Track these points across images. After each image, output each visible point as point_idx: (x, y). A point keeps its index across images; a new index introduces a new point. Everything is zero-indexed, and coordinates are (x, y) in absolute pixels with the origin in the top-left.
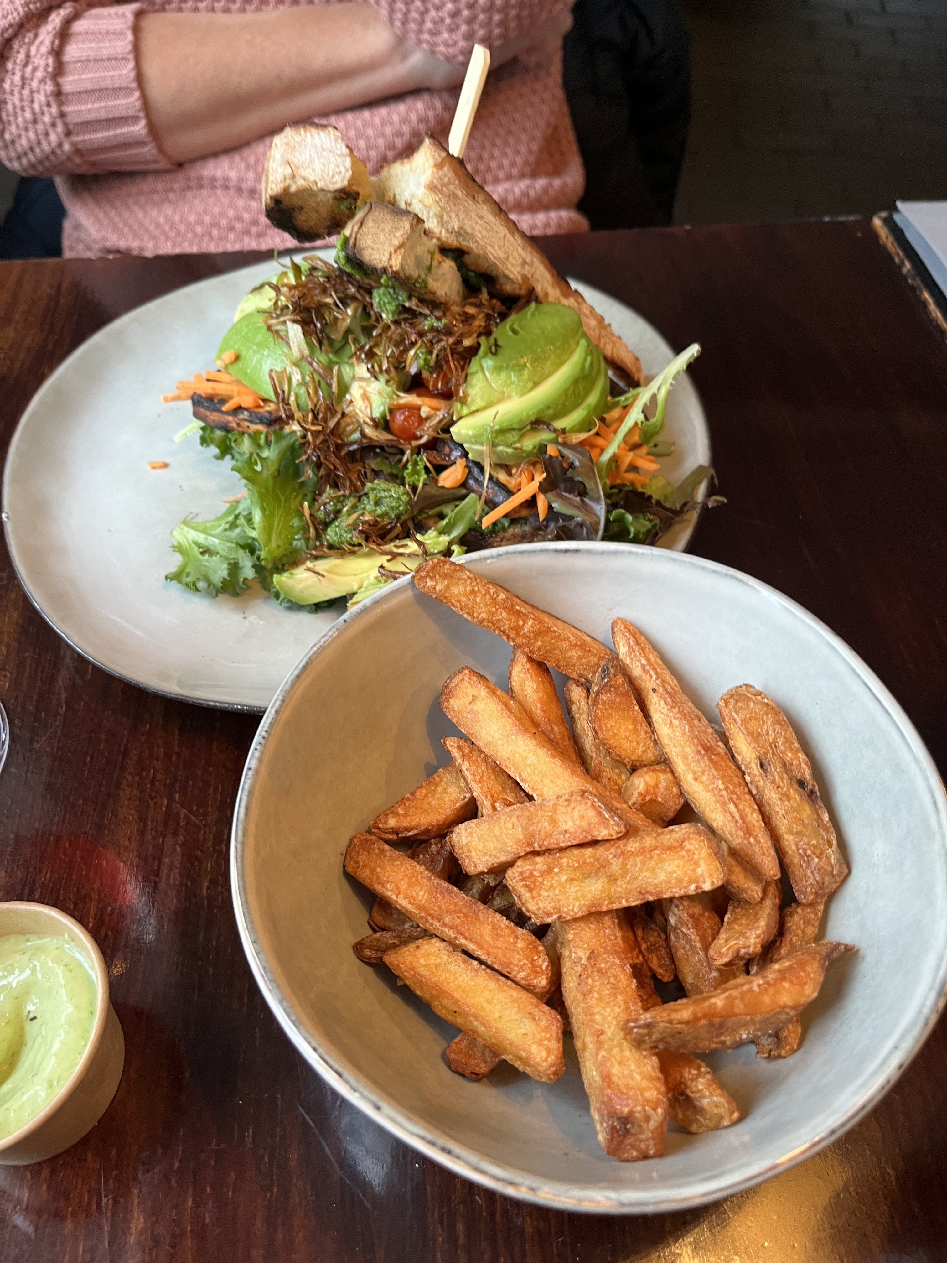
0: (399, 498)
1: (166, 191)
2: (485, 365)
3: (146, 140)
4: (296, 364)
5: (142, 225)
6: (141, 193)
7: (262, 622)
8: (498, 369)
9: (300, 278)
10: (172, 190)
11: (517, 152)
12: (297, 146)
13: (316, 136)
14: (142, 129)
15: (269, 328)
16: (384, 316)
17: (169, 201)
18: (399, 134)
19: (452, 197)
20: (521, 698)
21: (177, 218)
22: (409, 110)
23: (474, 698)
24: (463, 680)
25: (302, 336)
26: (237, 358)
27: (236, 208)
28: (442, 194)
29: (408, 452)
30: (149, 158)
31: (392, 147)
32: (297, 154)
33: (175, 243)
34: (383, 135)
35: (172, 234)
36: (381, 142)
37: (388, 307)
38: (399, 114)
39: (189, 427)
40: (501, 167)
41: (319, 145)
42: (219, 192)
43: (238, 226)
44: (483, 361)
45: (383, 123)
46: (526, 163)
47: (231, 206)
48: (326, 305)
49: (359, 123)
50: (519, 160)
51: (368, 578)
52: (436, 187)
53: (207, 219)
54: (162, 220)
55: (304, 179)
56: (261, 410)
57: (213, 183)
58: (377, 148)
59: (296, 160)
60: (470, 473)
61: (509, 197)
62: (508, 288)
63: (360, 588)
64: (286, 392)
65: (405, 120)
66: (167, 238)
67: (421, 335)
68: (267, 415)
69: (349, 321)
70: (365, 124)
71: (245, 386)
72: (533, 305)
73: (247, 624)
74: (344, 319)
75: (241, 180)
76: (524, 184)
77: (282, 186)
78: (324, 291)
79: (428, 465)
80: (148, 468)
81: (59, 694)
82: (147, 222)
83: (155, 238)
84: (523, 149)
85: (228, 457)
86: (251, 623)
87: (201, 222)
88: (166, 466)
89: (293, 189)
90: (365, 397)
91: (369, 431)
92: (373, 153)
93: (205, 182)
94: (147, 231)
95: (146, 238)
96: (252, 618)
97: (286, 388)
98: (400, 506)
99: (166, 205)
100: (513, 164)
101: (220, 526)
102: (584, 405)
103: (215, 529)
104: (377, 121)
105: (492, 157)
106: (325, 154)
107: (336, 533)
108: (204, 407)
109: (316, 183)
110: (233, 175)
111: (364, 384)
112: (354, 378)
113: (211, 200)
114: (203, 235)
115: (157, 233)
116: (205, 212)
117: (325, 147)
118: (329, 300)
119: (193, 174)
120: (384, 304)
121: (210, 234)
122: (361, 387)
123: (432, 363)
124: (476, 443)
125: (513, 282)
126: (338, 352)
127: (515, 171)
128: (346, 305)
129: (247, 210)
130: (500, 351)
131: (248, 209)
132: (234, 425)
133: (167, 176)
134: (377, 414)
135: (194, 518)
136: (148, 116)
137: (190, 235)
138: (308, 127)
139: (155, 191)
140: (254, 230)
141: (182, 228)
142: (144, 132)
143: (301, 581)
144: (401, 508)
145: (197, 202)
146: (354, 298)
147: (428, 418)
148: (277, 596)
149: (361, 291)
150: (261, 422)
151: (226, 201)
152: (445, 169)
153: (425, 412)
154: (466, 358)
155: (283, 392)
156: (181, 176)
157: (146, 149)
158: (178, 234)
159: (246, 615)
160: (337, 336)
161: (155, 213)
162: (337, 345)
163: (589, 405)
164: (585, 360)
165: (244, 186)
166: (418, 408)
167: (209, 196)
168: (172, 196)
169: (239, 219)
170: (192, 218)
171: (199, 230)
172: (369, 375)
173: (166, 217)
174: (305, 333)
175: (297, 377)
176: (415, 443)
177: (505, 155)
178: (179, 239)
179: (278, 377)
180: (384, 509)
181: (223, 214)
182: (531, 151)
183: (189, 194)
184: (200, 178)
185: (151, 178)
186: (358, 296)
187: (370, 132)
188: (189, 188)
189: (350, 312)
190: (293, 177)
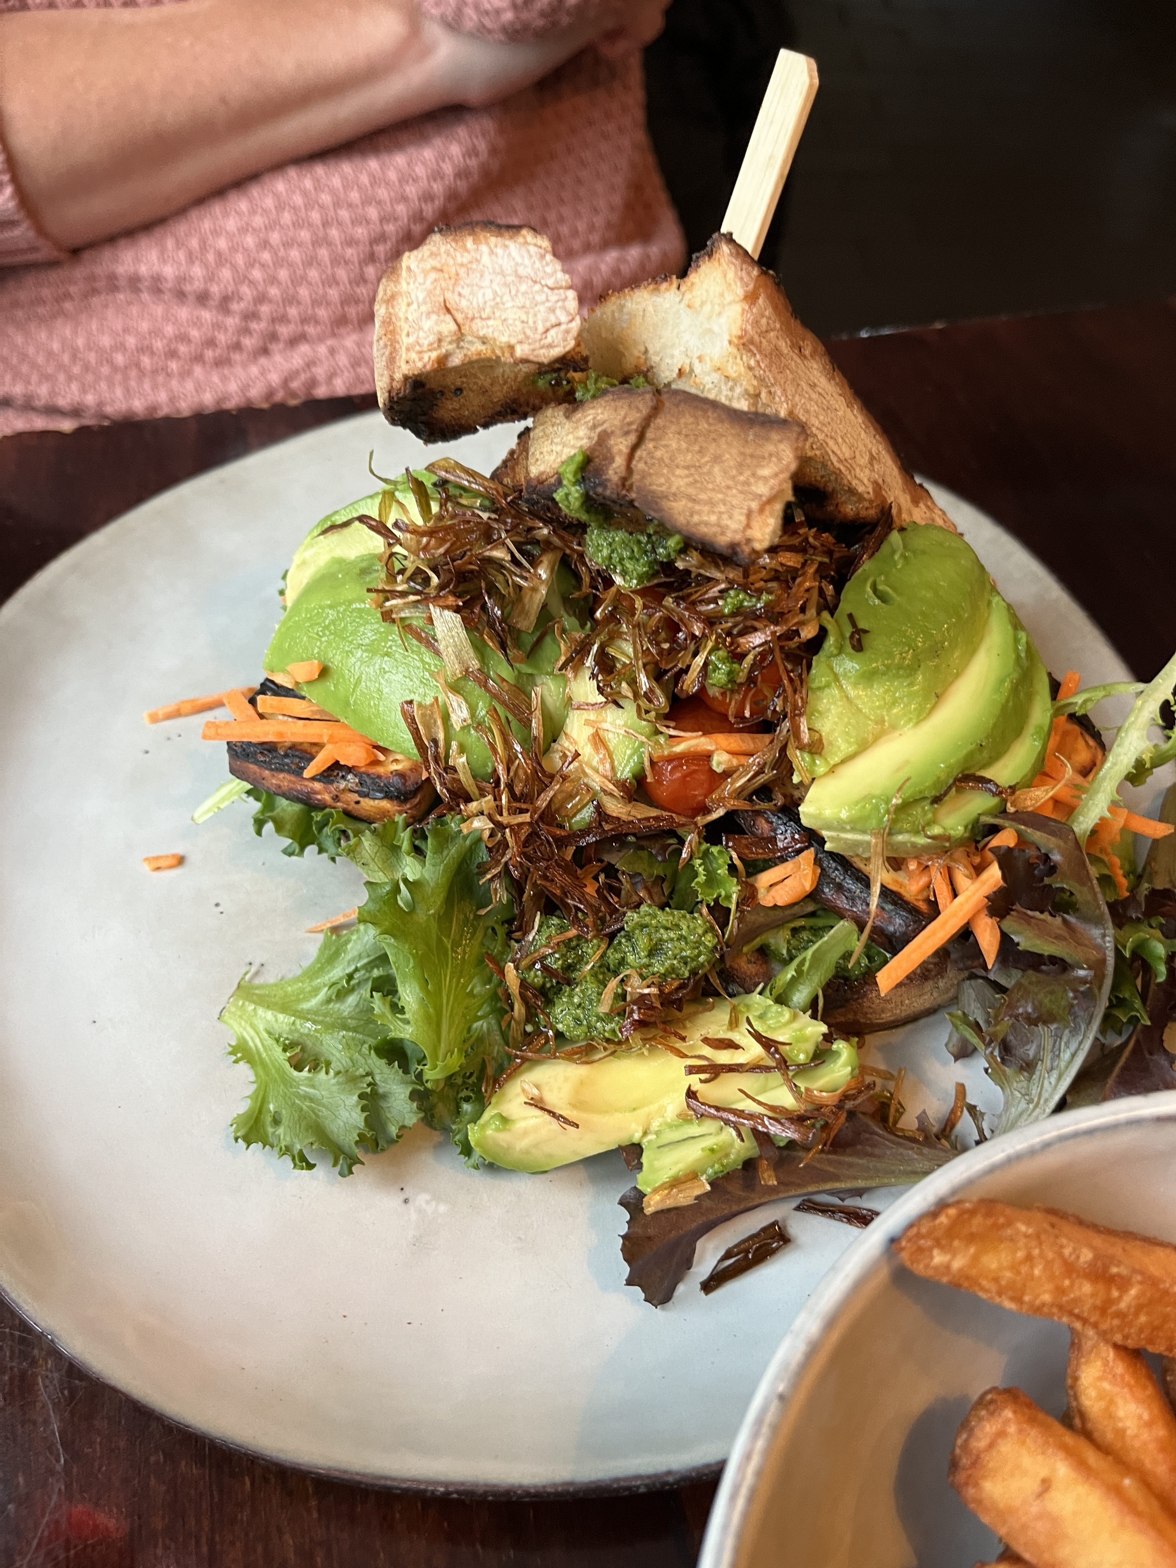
0: (699, 943)
1: (58, 300)
2: (839, 670)
3: (16, 217)
4: (455, 688)
5: (24, 357)
6: (15, 304)
7: (442, 1208)
8: (869, 677)
9: (429, 506)
10: (67, 296)
11: (596, 211)
12: (462, 271)
13: (500, 251)
14: (8, 200)
15: (387, 616)
16: (618, 580)
17: (65, 315)
18: (428, 197)
19: (774, 355)
20: (1110, 1436)
21: (80, 342)
22: (441, 157)
23: (1046, 1485)
24: (1001, 1434)
25: (463, 634)
26: (324, 672)
27: (176, 322)
28: (760, 352)
29: (691, 838)
30: (24, 245)
31: (418, 217)
32: (465, 291)
33: (83, 385)
34: (404, 199)
35: (76, 370)
36: (401, 209)
37: (629, 565)
38: (424, 163)
39: (224, 791)
40: (575, 233)
41: (508, 270)
42: (145, 296)
43: (183, 349)
44: (835, 662)
45: (403, 180)
46: (609, 225)
47: (166, 318)
48: (498, 565)
49: (364, 179)
50: (599, 221)
51: (661, 1111)
52: (752, 342)
53: (131, 341)
54: (56, 346)
55: (484, 340)
56: (381, 770)
57: (134, 282)
58: (396, 219)
59: (464, 303)
60: (824, 874)
61: (595, 279)
62: (849, 509)
63: (645, 1133)
64: (441, 743)
65: (436, 175)
66: (70, 378)
67: (711, 621)
68: (396, 780)
69: (544, 591)
70: (374, 181)
71: (345, 726)
72: (895, 537)
73: (414, 1216)
74: (534, 590)
75: (182, 279)
76: (611, 256)
77: (434, 355)
78: (487, 536)
79: (737, 862)
80: (146, 868)
81: (47, 1422)
82: (31, 351)
83: (46, 378)
84: (602, 204)
85: (312, 849)
86: (420, 1211)
87: (121, 347)
88: (181, 861)
89: (456, 361)
90: (598, 740)
91: (615, 808)
92: (390, 228)
93: (122, 283)
94: (34, 365)
95: (34, 378)
96: (421, 1199)
97: (441, 736)
98: (699, 955)
99: (59, 322)
100: (591, 228)
101: (316, 991)
102: (1030, 729)
103: (306, 999)
104: (392, 175)
105: (561, 219)
106: (523, 288)
107: (577, 1019)
108: (257, 762)
109: (512, 348)
110: (169, 271)
111: (592, 716)
112: (568, 702)
113: (134, 310)
114: (126, 368)
115: (50, 370)
116: (126, 330)
117: (521, 270)
118: (499, 554)
119: (100, 270)
120: (622, 559)
121: (138, 365)
122: (587, 722)
123: (742, 677)
124: (853, 830)
125: (860, 498)
126: (533, 653)
127: (595, 238)
128: (534, 562)
129: (195, 324)
130: (867, 640)
131: (197, 323)
132: (327, 797)
133: (54, 275)
134: (625, 772)
135: (257, 973)
136: (15, 180)
137: (105, 370)
138: (482, 235)
139: (41, 301)
140: (209, 354)
141: (92, 357)
142: (11, 204)
143: (526, 1133)
144: (702, 959)
145: (110, 313)
146: (546, 545)
147: (727, 774)
148: (467, 1150)
149: (562, 533)
150: (388, 796)
151: (159, 310)
152: (761, 301)
153: (720, 762)
154: (802, 658)
155: (435, 742)
156: (79, 272)
157: (17, 232)
158: (86, 368)
159: (408, 1193)
160: (526, 623)
161: (43, 335)
162: (529, 640)
163: (1040, 727)
164: (1016, 640)
165: (188, 288)
166: (708, 757)
167: (129, 303)
168: (68, 306)
169: (183, 338)
170: (106, 341)
171: (120, 359)
172: (601, 699)
173: (63, 342)
174: (469, 624)
175: (459, 714)
176: (701, 821)
177: (578, 215)
178: (90, 378)
179: (423, 715)
180: (668, 963)
181: (156, 332)
182: (612, 209)
183: (95, 301)
184: (112, 277)
185: (30, 280)
186: (556, 540)
187: (383, 193)
188: (95, 291)
189: (543, 572)
190: (459, 337)
